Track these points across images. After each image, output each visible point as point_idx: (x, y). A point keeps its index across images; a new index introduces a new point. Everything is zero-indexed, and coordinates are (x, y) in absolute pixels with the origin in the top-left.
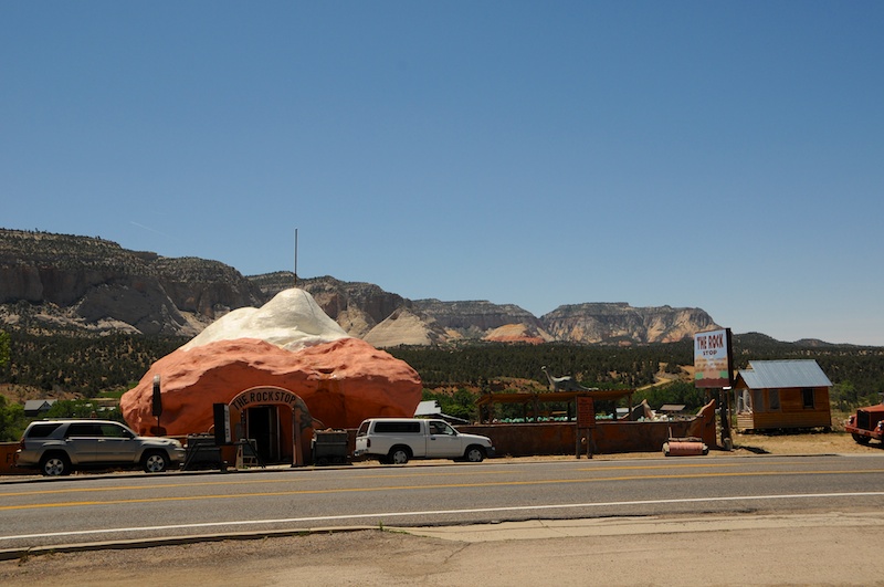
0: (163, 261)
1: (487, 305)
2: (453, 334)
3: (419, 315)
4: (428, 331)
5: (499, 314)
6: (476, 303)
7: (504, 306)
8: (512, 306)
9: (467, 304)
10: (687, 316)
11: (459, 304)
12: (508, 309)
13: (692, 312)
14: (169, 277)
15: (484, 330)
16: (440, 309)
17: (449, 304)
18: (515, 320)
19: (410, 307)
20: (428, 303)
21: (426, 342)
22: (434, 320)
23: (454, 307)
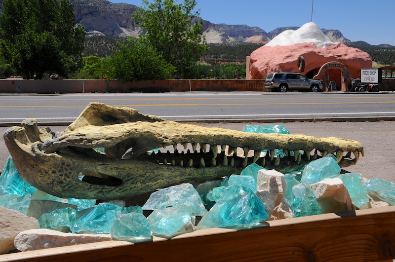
0: (112, 5)
1: (246, 27)
2: (232, 39)
3: (218, 30)
4: (222, 37)
5: (251, 31)
6: (242, 26)
7: (253, 27)
8: (256, 27)
9: (238, 26)
10: (332, 33)
11: (234, 26)
12: (255, 29)
13: (334, 32)
14: (115, 12)
15: (245, 38)
16: (226, 28)
17: (230, 26)
18: (258, 34)
19: (214, 27)
20: (221, 25)
21: (220, 42)
22: (224, 33)
23: (232, 27)
